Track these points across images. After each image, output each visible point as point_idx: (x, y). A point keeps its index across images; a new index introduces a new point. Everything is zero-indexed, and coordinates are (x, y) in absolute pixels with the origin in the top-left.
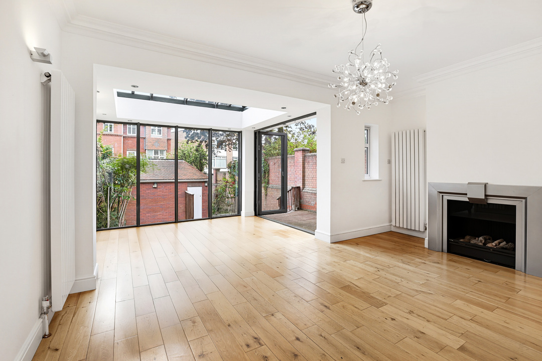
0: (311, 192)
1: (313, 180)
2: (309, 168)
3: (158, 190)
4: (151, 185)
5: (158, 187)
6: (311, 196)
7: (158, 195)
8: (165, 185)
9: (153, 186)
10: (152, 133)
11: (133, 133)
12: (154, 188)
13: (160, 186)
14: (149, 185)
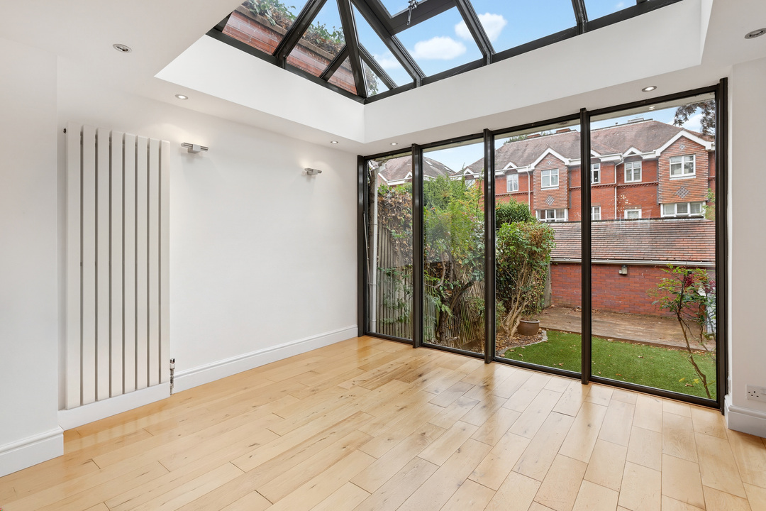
4: (616, 268)
5: (630, 274)
7: (630, 290)
8: (647, 270)
9: (620, 272)
10: (673, 173)
11: (635, 179)
12: (621, 274)
13: (633, 272)
14: (612, 268)
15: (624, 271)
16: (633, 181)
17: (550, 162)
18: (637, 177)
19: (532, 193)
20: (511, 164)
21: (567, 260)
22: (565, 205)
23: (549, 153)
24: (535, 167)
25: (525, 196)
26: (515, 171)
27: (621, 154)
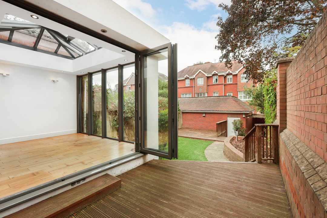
3: (207, 118)
7: (206, 122)
10: (242, 80)
12: (203, 116)
13: (207, 115)
17: (200, 75)
18: (231, 81)
19: (194, 87)
20: (187, 75)
21: (187, 111)
22: (205, 91)
23: (200, 71)
24: (195, 76)
25: (192, 88)
26: (188, 78)
27: (225, 72)
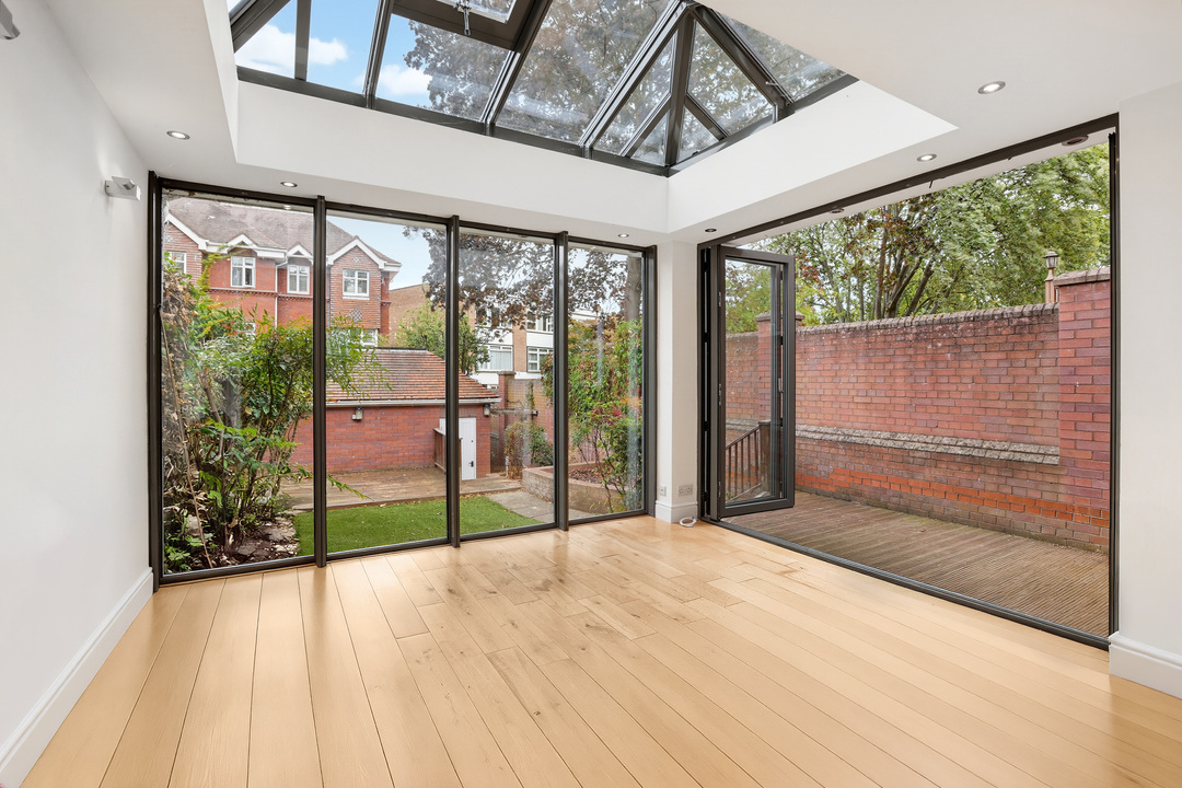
0: (817, 436)
1: (820, 404)
2: (806, 368)
3: (367, 426)
4: (348, 413)
5: (367, 418)
6: (818, 449)
7: (366, 440)
8: (383, 412)
9: (354, 417)
10: (345, 290)
11: (301, 290)
12: (355, 420)
13: (370, 416)
14: (342, 413)
15: (359, 416)
16: (298, 292)
18: (303, 287)
